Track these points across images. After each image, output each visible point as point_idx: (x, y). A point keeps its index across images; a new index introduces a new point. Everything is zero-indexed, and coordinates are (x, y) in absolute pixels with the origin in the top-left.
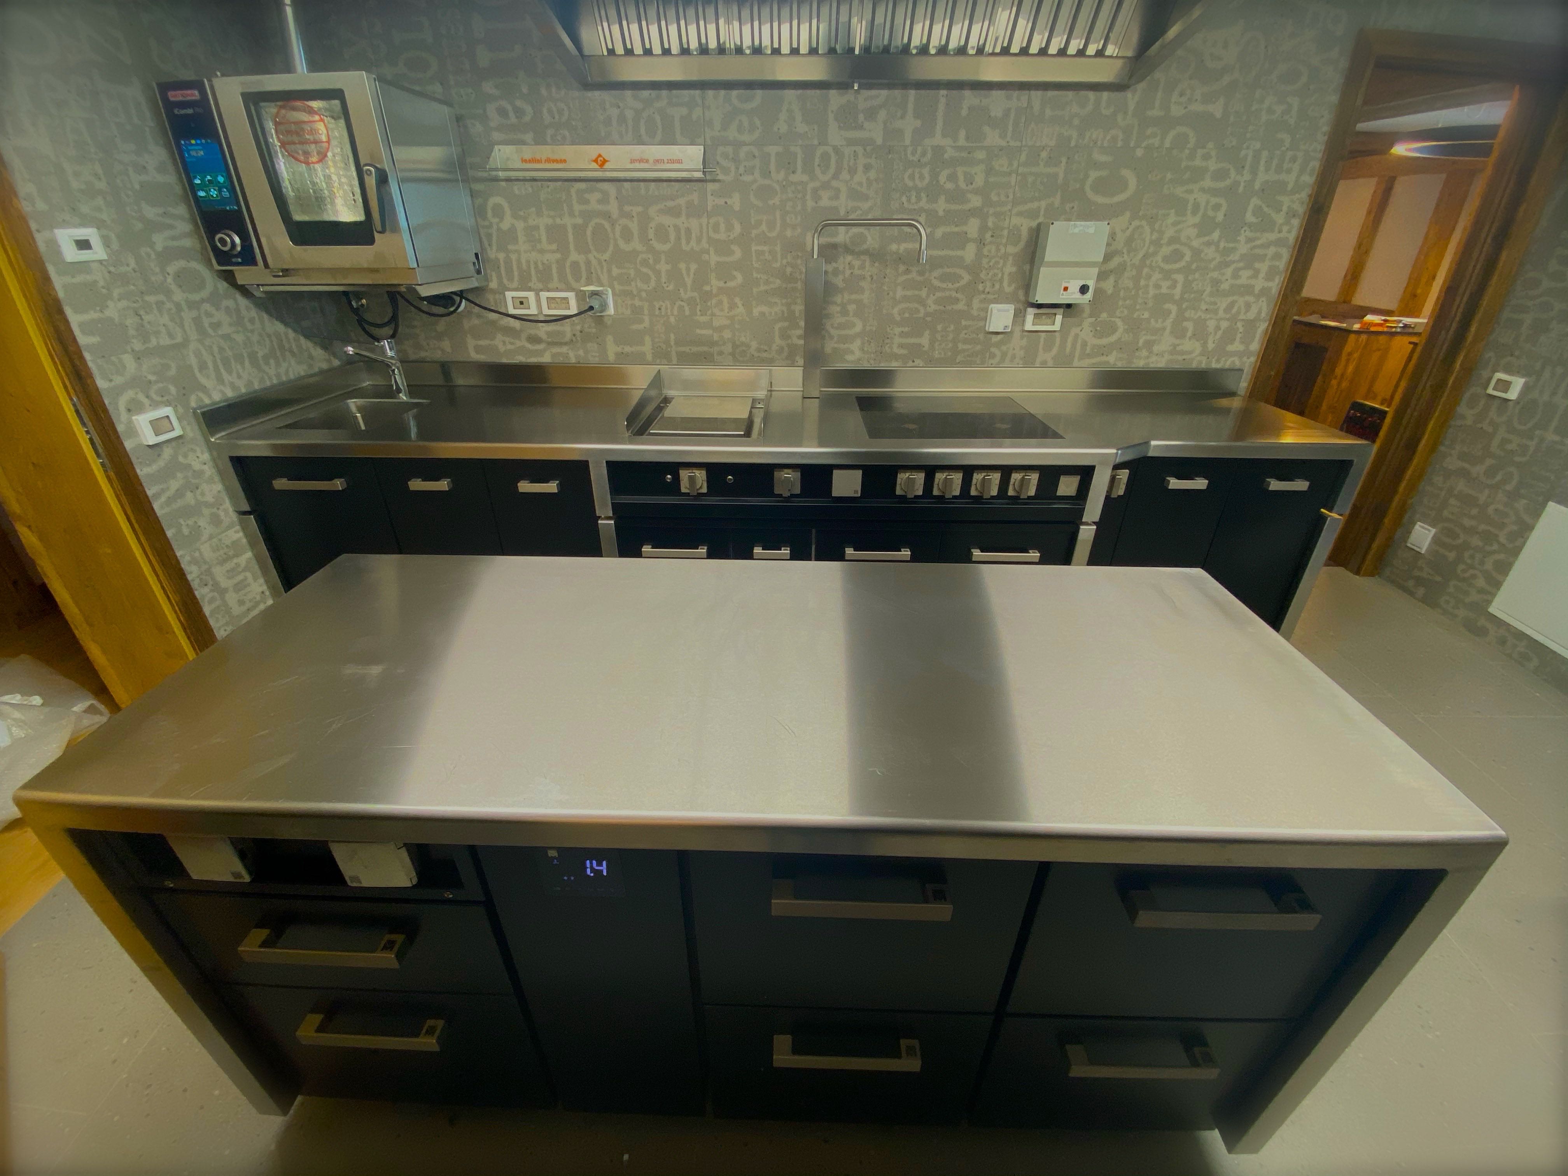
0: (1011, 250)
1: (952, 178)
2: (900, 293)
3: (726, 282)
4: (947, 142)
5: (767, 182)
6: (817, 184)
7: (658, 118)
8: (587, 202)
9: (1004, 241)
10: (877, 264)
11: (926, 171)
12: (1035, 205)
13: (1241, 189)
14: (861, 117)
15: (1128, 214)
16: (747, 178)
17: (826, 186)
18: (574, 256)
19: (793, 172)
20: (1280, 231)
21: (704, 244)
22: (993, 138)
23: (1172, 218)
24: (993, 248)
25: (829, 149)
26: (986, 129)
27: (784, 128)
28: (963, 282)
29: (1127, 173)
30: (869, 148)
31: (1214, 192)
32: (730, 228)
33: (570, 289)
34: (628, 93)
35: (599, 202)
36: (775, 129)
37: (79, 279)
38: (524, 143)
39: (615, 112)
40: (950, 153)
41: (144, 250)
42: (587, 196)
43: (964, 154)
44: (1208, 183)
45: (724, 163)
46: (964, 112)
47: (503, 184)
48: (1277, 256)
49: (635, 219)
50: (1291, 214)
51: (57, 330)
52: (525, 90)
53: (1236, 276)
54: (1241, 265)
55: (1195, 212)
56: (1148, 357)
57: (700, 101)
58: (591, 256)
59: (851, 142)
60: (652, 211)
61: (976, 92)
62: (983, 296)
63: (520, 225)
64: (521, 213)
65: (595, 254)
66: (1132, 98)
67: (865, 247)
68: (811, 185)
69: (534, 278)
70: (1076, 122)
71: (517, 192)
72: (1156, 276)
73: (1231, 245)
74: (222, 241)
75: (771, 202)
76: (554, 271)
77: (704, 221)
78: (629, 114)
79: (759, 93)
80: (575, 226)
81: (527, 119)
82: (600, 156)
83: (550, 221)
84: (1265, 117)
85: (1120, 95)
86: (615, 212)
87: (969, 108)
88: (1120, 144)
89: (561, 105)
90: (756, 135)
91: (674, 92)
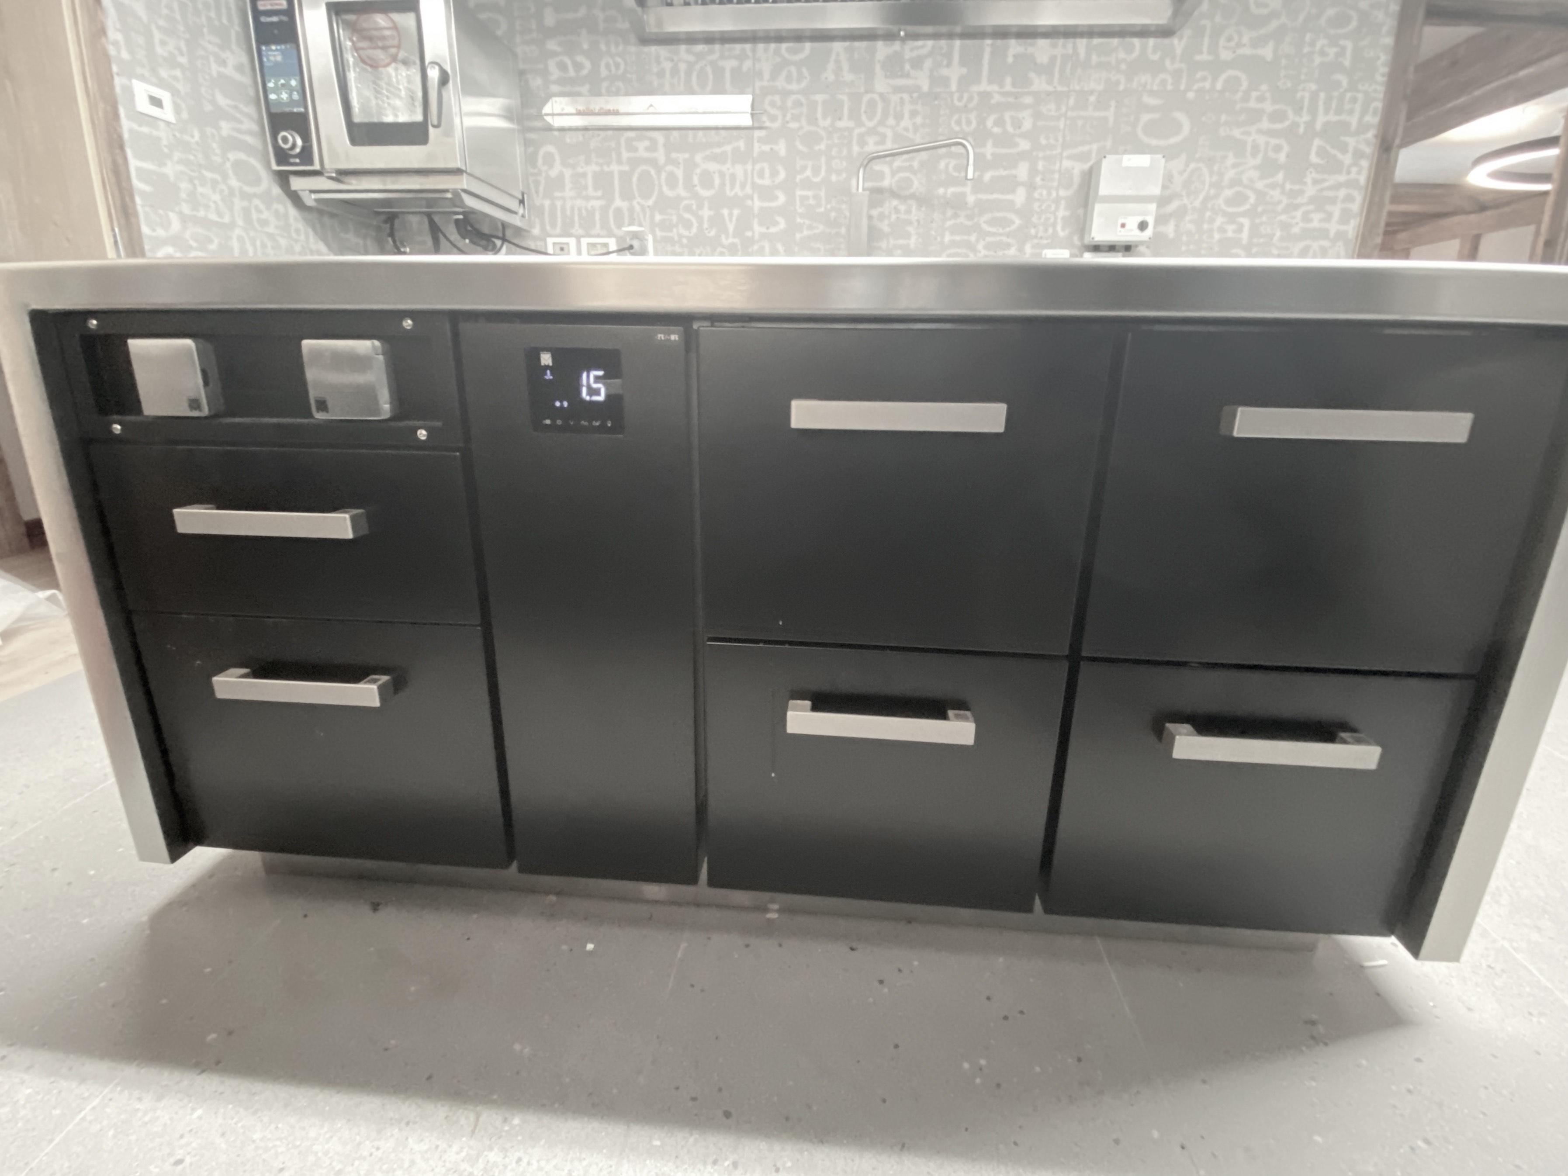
0: (1062, 193)
1: (1000, 122)
2: (947, 238)
3: (768, 228)
4: (995, 88)
5: (813, 128)
6: (862, 130)
7: (709, 69)
8: (636, 150)
9: (1055, 184)
10: (923, 209)
11: (973, 116)
12: (1086, 148)
13: (1301, 130)
14: (907, 67)
15: (1183, 157)
16: (794, 125)
17: (872, 131)
18: (618, 203)
19: (840, 119)
20: (1349, 173)
21: (748, 190)
22: (1039, 84)
23: (1231, 160)
24: (1045, 192)
25: (876, 97)
26: (1032, 75)
27: (831, 78)
28: (1013, 227)
29: (1180, 116)
30: (915, 95)
31: (1273, 134)
32: (774, 173)
33: (610, 234)
34: (683, 48)
35: (647, 149)
36: (823, 78)
37: (145, 130)
38: (579, 94)
39: (668, 65)
40: (997, 98)
41: (209, 130)
42: (635, 144)
43: (1011, 100)
44: (1265, 124)
45: (773, 111)
46: (1010, 60)
47: (556, 133)
48: (1349, 198)
49: (682, 167)
50: (1358, 155)
51: (114, 162)
52: (586, 46)
53: (1306, 218)
54: (1311, 207)
55: (1254, 154)
57: (750, 54)
58: (635, 203)
59: (897, 90)
60: (698, 158)
61: (1021, 41)
62: (1036, 241)
63: (568, 173)
64: (571, 161)
65: (639, 200)
66: (1178, 44)
67: (912, 191)
68: (857, 131)
69: (577, 225)
70: (1123, 67)
71: (568, 140)
72: (1220, 220)
73: (1296, 187)
74: (285, 140)
75: (817, 148)
76: (597, 217)
77: (749, 167)
78: (683, 67)
79: (808, 45)
80: (621, 173)
83: (596, 168)
84: (1318, 60)
85: (1166, 41)
86: (662, 159)
87: (1015, 56)
88: (1169, 87)
89: (618, 59)
90: (804, 84)
91: (727, 46)
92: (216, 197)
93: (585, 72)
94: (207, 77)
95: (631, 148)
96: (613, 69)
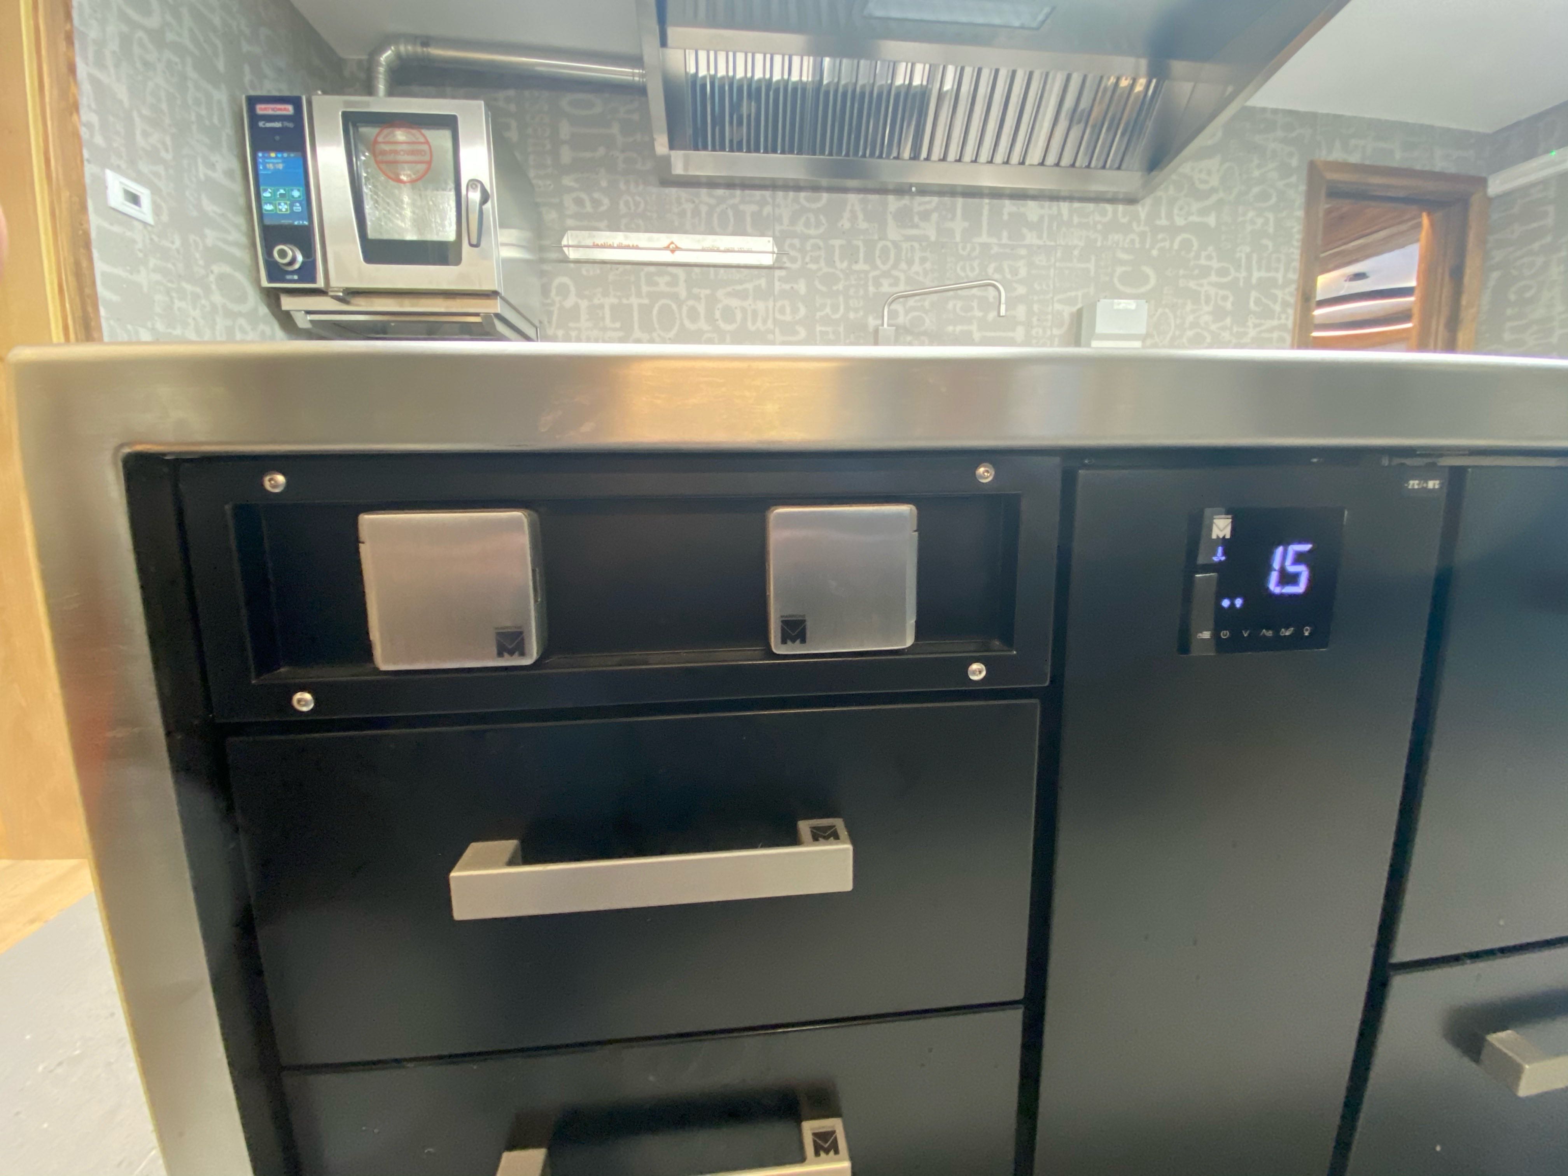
0: (1056, 332)
4: (993, 240)
5: (831, 270)
6: (877, 273)
7: (730, 213)
8: (656, 284)
9: (1049, 324)
11: (976, 264)
12: (1073, 294)
13: (1241, 284)
14: (916, 219)
15: (1155, 301)
16: (813, 267)
17: (886, 274)
18: (637, 334)
19: (856, 262)
20: (1279, 318)
21: (770, 324)
22: (1031, 238)
23: (1189, 307)
24: (1041, 331)
25: (889, 244)
26: (1025, 230)
27: (847, 225)
29: (1148, 270)
30: (924, 244)
31: (1221, 286)
32: (795, 310)
34: (704, 191)
35: (668, 284)
36: (840, 225)
37: (116, 229)
38: (598, 229)
39: (689, 207)
40: (995, 250)
41: (192, 238)
42: (656, 278)
43: (1008, 251)
44: (1214, 278)
45: (793, 253)
46: (1006, 217)
47: (572, 265)
49: (703, 301)
50: (1285, 304)
51: (77, 263)
52: (604, 184)
55: (1207, 302)
57: (770, 200)
59: (908, 238)
60: (720, 293)
61: (1014, 202)
63: (584, 304)
64: (587, 293)
65: (659, 331)
66: (1142, 210)
67: (924, 328)
68: (871, 275)
70: (1099, 227)
71: (584, 272)
73: (1242, 330)
74: (283, 254)
75: (835, 288)
77: (771, 304)
78: (704, 209)
79: (825, 196)
80: (640, 306)
82: (672, 243)
83: (615, 301)
84: (1249, 228)
85: (1130, 208)
86: (683, 294)
87: (1009, 214)
88: (1137, 246)
89: (638, 198)
90: (821, 230)
91: (747, 192)
92: (197, 313)
93: (603, 208)
94: (194, 179)
95: (651, 282)
96: (633, 208)
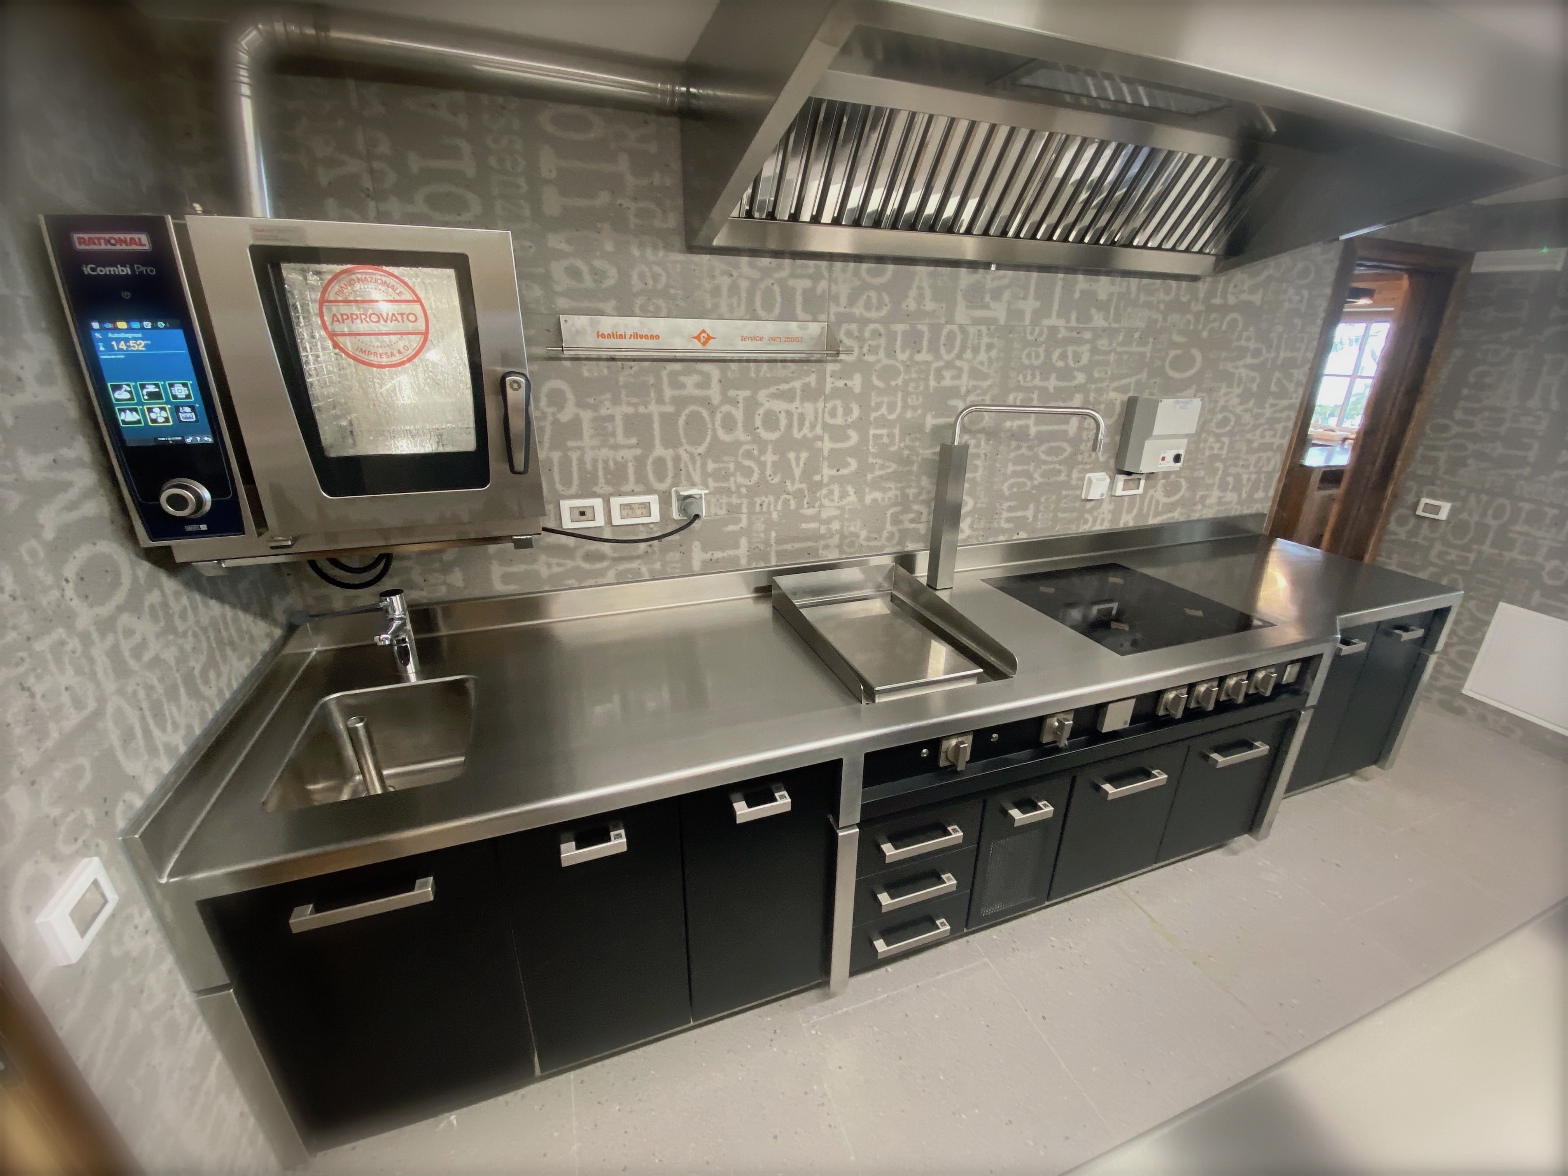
1: (1063, 356)
2: (1010, 468)
3: (838, 470)
4: (1061, 323)
5: (891, 362)
6: (940, 364)
7: (777, 289)
8: (683, 386)
10: (991, 442)
11: (1041, 350)
13: (1269, 364)
15: (1194, 386)
16: (870, 358)
17: (949, 365)
18: (659, 451)
19: (919, 352)
21: (819, 430)
22: (1099, 320)
23: (1224, 390)
25: (955, 328)
26: (1093, 311)
27: (912, 306)
28: (1065, 455)
29: (1195, 352)
30: (993, 328)
31: (1252, 367)
32: (848, 411)
33: (650, 491)
34: (745, 260)
35: (698, 386)
36: (904, 306)
38: (603, 314)
39: (724, 281)
40: (1063, 333)
41: (26, 549)
42: (682, 379)
43: (1074, 334)
45: (849, 341)
46: (1077, 295)
47: (568, 364)
48: (1288, 418)
49: (741, 405)
50: (1298, 384)
52: (608, 247)
53: (1263, 436)
54: (1267, 426)
55: (1239, 384)
56: (1202, 510)
57: (826, 274)
58: (681, 451)
59: (977, 322)
60: (762, 395)
61: (1087, 277)
62: (1081, 466)
63: (586, 416)
64: (591, 401)
65: (687, 447)
66: (1202, 288)
67: (982, 425)
68: (935, 365)
69: (602, 480)
70: (1162, 306)
71: (586, 374)
72: (1212, 439)
73: (1260, 411)
75: (893, 383)
76: (631, 470)
77: (820, 405)
78: (744, 284)
79: (891, 268)
80: (663, 416)
81: (610, 282)
82: (704, 331)
83: (630, 410)
84: (1287, 305)
85: (1194, 284)
86: (716, 399)
87: (1082, 292)
88: (1191, 327)
89: (657, 269)
90: (884, 312)
91: (799, 262)
92: (67, 675)
95: (676, 384)
96: (650, 282)
